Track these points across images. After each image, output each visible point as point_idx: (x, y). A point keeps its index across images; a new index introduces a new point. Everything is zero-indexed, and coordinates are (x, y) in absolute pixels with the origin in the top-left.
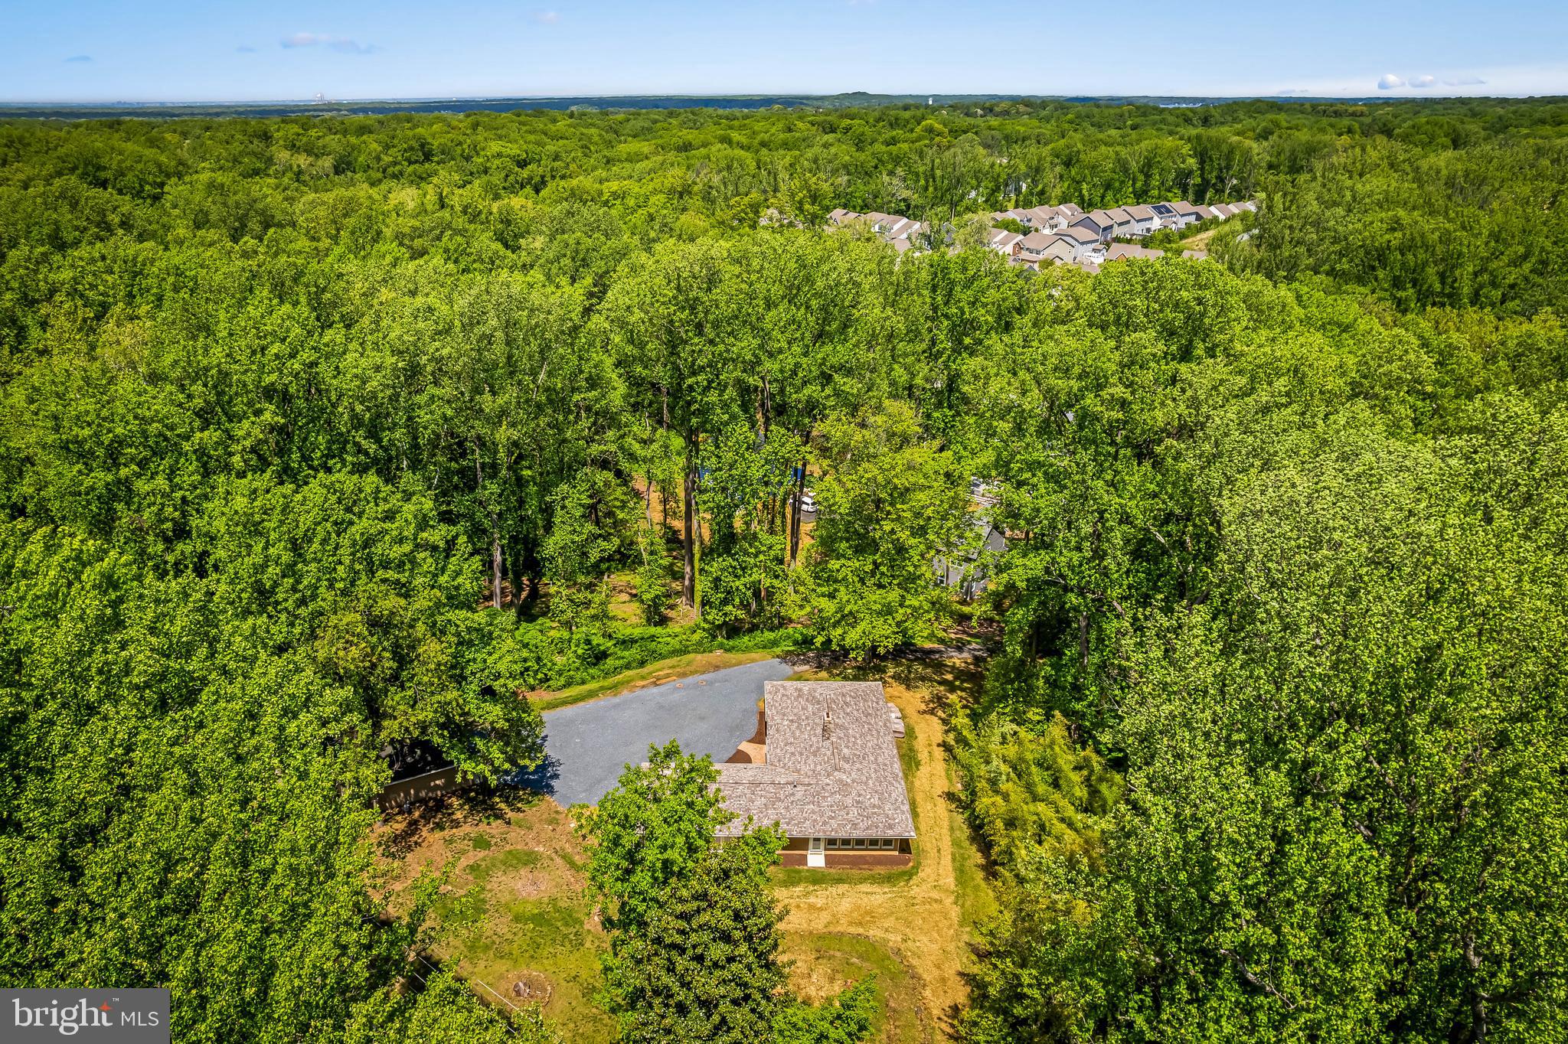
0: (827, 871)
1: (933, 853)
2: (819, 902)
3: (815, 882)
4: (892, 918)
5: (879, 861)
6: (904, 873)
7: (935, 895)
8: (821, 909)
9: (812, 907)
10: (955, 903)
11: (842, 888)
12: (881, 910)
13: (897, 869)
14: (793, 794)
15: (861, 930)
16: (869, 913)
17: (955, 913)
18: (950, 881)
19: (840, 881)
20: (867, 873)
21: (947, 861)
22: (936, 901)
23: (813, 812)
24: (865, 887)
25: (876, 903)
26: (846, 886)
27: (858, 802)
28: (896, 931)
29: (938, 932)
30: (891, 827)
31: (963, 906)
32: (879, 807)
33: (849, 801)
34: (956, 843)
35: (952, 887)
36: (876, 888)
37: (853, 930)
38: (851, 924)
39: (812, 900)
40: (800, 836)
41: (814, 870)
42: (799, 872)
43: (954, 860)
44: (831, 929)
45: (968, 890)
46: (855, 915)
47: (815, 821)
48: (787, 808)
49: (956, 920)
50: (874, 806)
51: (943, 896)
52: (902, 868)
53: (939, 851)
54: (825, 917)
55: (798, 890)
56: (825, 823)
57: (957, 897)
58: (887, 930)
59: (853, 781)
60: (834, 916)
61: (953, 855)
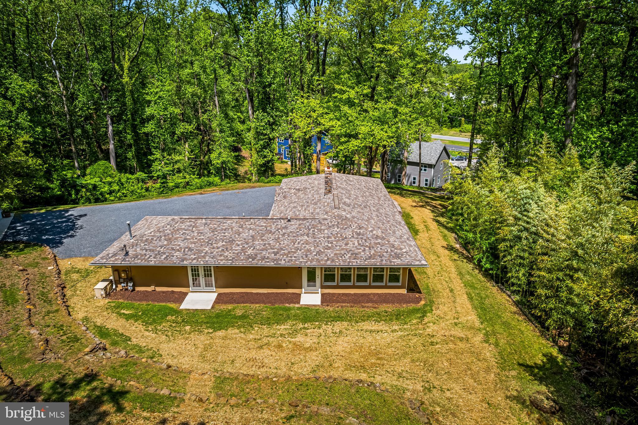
0: (321, 309)
1: (446, 292)
2: (309, 342)
3: (305, 320)
4: (407, 360)
5: (385, 299)
6: (415, 311)
7: (458, 332)
8: (310, 349)
9: (298, 347)
10: (486, 341)
11: (338, 326)
12: (390, 351)
13: (404, 307)
14: (286, 228)
15: (363, 376)
16: (376, 354)
17: (489, 352)
18: (473, 318)
19: (338, 318)
20: (370, 311)
21: (463, 300)
22: (461, 339)
23: (307, 243)
24: (367, 325)
25: (383, 342)
26: (345, 324)
27: (359, 234)
28: (413, 376)
29: (472, 376)
30: (397, 256)
31: (497, 345)
32: (383, 238)
33: (348, 233)
34: (468, 285)
35: (477, 324)
36: (381, 326)
37: (351, 375)
38: (349, 367)
39: (299, 338)
40: (288, 265)
41: (308, 308)
42: (289, 309)
43: (471, 298)
44: (322, 374)
45: (497, 327)
46: (356, 356)
47: (309, 250)
48: (277, 240)
49: (493, 362)
50: (377, 237)
51: (469, 334)
52: (412, 306)
53: (452, 291)
54: (314, 358)
55: (283, 328)
56: (319, 253)
57: (486, 334)
58: (400, 375)
59: (353, 217)
60: (326, 357)
61: (469, 294)
